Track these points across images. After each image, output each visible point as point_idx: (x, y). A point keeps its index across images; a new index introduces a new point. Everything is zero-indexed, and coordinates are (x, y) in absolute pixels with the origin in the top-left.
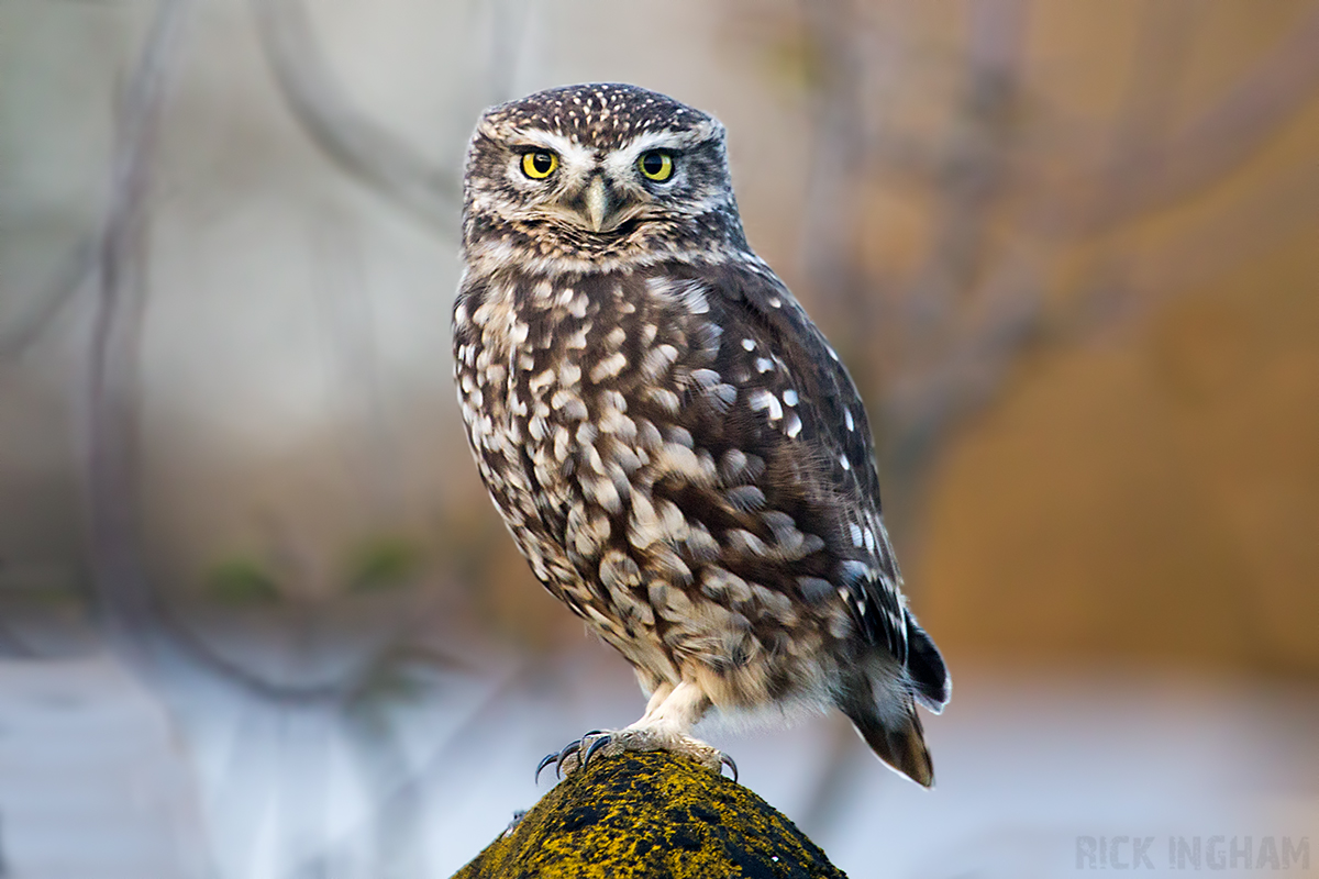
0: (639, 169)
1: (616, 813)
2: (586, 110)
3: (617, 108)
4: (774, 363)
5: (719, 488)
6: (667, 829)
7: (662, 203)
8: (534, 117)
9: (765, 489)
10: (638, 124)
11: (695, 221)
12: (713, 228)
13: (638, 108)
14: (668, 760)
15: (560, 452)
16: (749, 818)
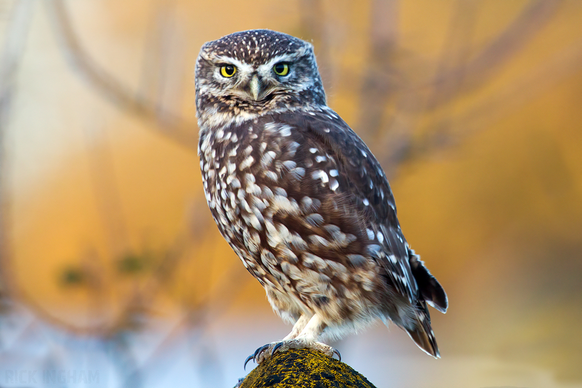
1: (288, 377)
2: (248, 47)
3: (263, 46)
4: (327, 158)
5: (302, 216)
6: (311, 383)
7: (284, 85)
8: (225, 51)
9: (323, 214)
10: (273, 53)
11: (298, 94)
12: (307, 97)
13: (272, 45)
14: (309, 352)
15: (233, 204)
16: (347, 377)
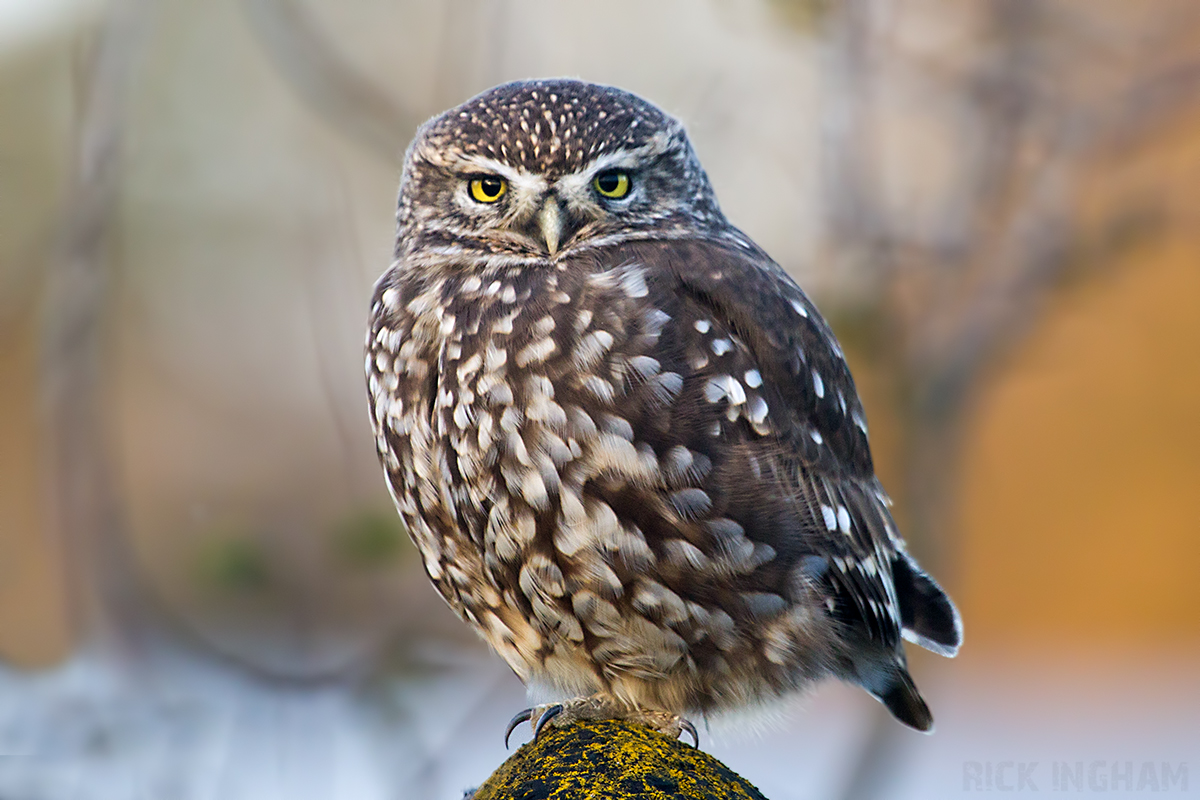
0: (595, 188)
3: (567, 133)
4: (733, 343)
9: (712, 492)
13: (591, 128)
15: (484, 439)
